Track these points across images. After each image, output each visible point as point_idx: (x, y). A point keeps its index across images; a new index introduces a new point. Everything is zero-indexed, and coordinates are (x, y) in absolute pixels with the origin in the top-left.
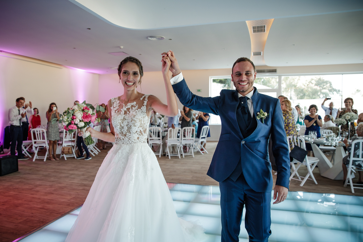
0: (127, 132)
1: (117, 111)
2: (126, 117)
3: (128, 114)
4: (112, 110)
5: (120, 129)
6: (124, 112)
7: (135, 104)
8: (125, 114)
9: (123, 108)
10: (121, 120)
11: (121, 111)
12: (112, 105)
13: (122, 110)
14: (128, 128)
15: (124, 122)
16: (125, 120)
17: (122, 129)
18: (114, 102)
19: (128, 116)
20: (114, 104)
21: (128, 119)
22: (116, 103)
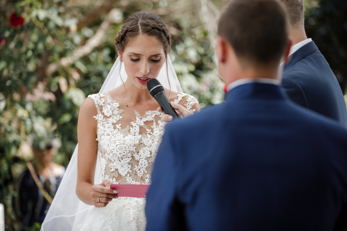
0: (146, 172)
1: (118, 126)
2: (145, 141)
3: (150, 134)
4: (98, 122)
5: (130, 166)
6: (138, 129)
8: (140, 133)
9: (136, 120)
10: (135, 145)
11: (132, 127)
12: (99, 111)
13: (133, 123)
15: (141, 152)
16: (142, 147)
17: (136, 166)
18: (103, 105)
19: (149, 139)
20: (103, 108)
21: (151, 146)
22: (109, 107)
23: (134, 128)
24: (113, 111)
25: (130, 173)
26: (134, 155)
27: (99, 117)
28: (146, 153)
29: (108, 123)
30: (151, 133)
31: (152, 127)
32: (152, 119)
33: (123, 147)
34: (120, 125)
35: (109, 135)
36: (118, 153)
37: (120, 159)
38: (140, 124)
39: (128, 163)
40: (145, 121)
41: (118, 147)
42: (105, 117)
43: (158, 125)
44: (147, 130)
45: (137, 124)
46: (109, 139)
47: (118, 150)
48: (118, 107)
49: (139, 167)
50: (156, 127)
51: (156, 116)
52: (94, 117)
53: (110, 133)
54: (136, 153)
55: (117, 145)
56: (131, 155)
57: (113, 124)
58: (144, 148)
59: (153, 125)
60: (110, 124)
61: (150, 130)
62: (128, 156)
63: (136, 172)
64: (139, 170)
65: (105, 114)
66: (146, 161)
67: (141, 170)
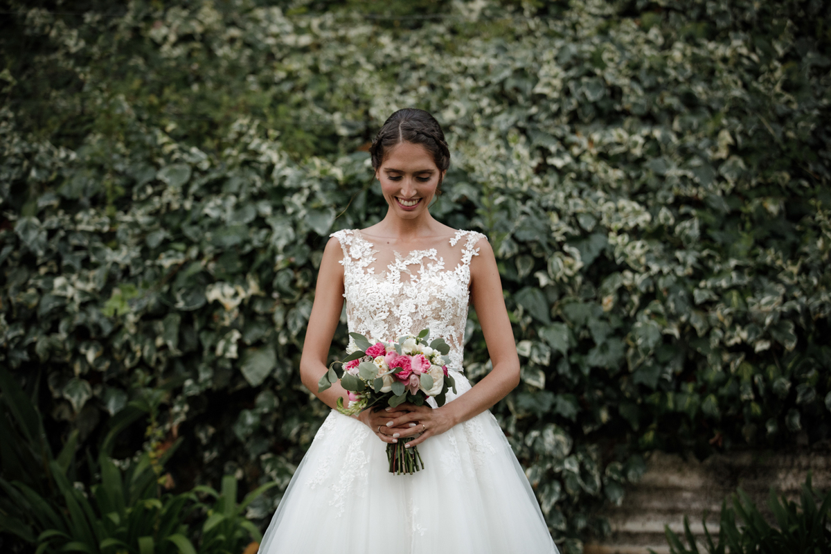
1: (370, 271)
2: (407, 291)
3: (415, 281)
5: (387, 325)
6: (398, 275)
7: (434, 254)
8: (401, 280)
9: (395, 262)
10: (393, 296)
11: (390, 271)
12: (345, 253)
13: (392, 268)
14: (417, 323)
15: (402, 305)
16: (404, 299)
17: (396, 326)
18: (350, 244)
19: (414, 287)
20: (351, 248)
21: (416, 297)
22: (358, 248)
23: (393, 273)
24: (363, 253)
25: (387, 335)
26: (392, 309)
27: (346, 261)
28: (409, 307)
29: (357, 268)
30: (417, 280)
31: (418, 272)
32: (418, 262)
33: (377, 297)
34: (373, 269)
35: (358, 283)
36: (369, 305)
37: (372, 314)
38: (401, 268)
39: (384, 320)
40: (408, 264)
41: (369, 296)
42: (353, 260)
43: (428, 269)
44: (412, 276)
45: (397, 269)
46: (358, 288)
47: (369, 300)
48: (371, 248)
49: (399, 327)
50: (425, 272)
51: (424, 257)
52: (340, 262)
53: (358, 281)
54: (395, 307)
55: (368, 294)
56: (388, 309)
57: (363, 268)
58: (407, 301)
59: (419, 270)
60: (360, 269)
61: (416, 276)
62: (383, 310)
63: (395, 334)
64: (400, 331)
65: (353, 257)
66: (410, 318)
67: (402, 331)
